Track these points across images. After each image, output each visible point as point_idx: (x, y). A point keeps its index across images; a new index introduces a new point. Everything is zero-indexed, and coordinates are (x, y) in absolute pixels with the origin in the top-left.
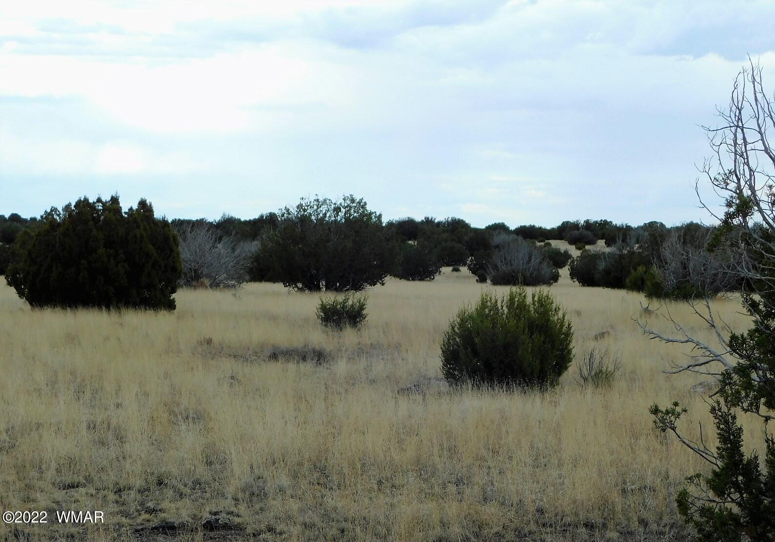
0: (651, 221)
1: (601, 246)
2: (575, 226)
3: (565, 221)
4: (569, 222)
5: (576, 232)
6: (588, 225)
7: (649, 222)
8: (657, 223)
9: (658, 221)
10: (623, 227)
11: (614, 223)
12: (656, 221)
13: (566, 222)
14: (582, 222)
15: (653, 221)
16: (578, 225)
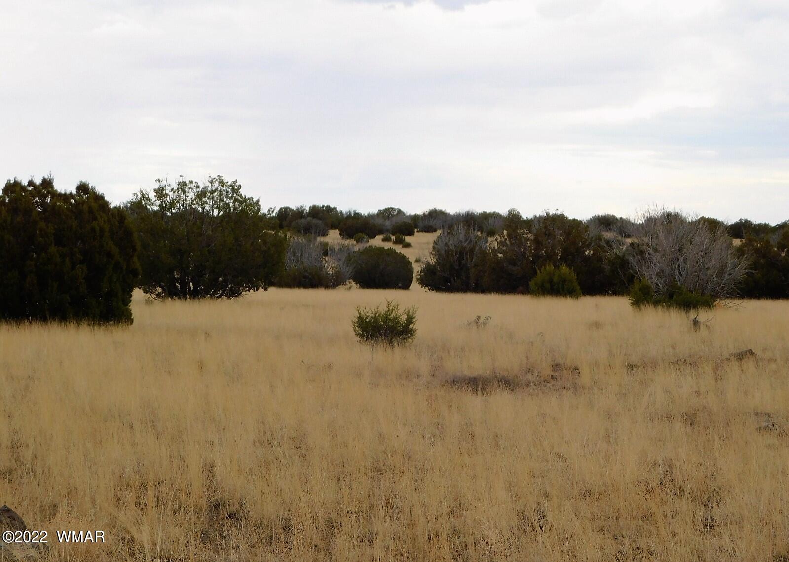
0: (387, 207)
1: (334, 237)
2: (299, 214)
3: (283, 206)
4: (289, 208)
5: (303, 220)
6: (316, 212)
7: (384, 208)
8: (395, 210)
9: (396, 207)
10: (350, 214)
11: (339, 209)
12: (393, 207)
13: (284, 208)
14: (307, 209)
15: (390, 207)
16: (302, 211)
